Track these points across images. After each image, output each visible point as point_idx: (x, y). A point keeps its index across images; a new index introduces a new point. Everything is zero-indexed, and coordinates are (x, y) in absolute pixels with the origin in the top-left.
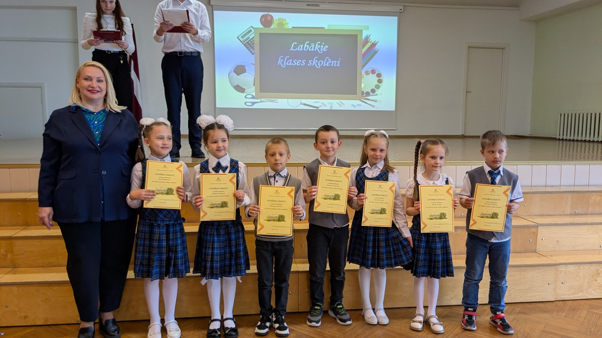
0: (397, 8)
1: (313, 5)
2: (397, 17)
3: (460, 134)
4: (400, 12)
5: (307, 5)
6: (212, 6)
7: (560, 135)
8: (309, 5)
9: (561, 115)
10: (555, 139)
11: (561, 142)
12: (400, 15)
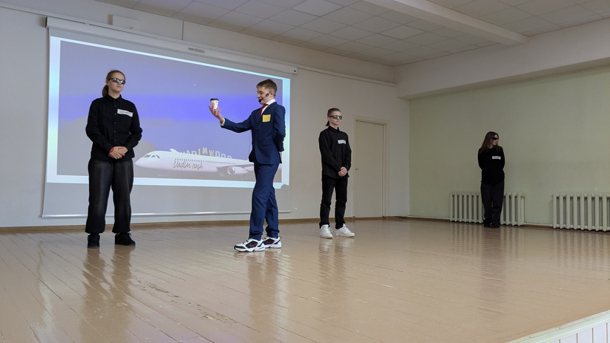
0: (291, 69)
1: (197, 50)
2: (289, 80)
3: (352, 216)
4: (293, 74)
5: (189, 49)
6: (48, 29)
7: (454, 217)
8: (192, 49)
9: (454, 196)
10: (448, 221)
11: (456, 224)
12: (292, 76)
